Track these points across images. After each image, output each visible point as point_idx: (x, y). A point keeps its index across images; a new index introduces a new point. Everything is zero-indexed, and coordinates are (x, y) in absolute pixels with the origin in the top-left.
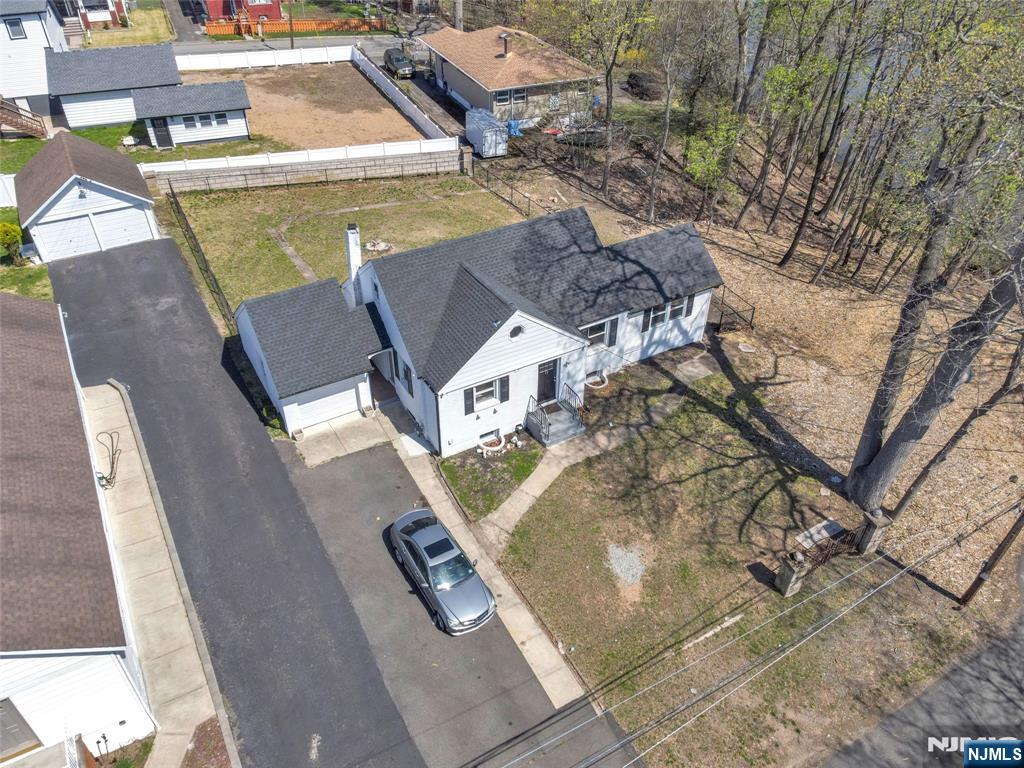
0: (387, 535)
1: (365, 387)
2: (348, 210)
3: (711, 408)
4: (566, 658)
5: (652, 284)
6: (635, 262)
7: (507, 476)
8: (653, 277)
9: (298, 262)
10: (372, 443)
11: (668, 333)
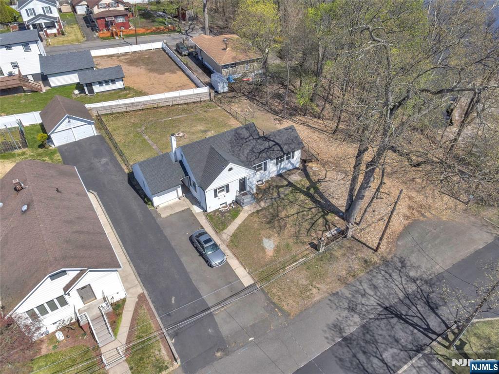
0: (191, 239)
1: (180, 190)
2: (167, 119)
3: (301, 191)
4: (249, 273)
5: (279, 149)
6: (273, 141)
7: (229, 218)
8: (279, 146)
9: (150, 142)
10: (183, 209)
11: (286, 165)
